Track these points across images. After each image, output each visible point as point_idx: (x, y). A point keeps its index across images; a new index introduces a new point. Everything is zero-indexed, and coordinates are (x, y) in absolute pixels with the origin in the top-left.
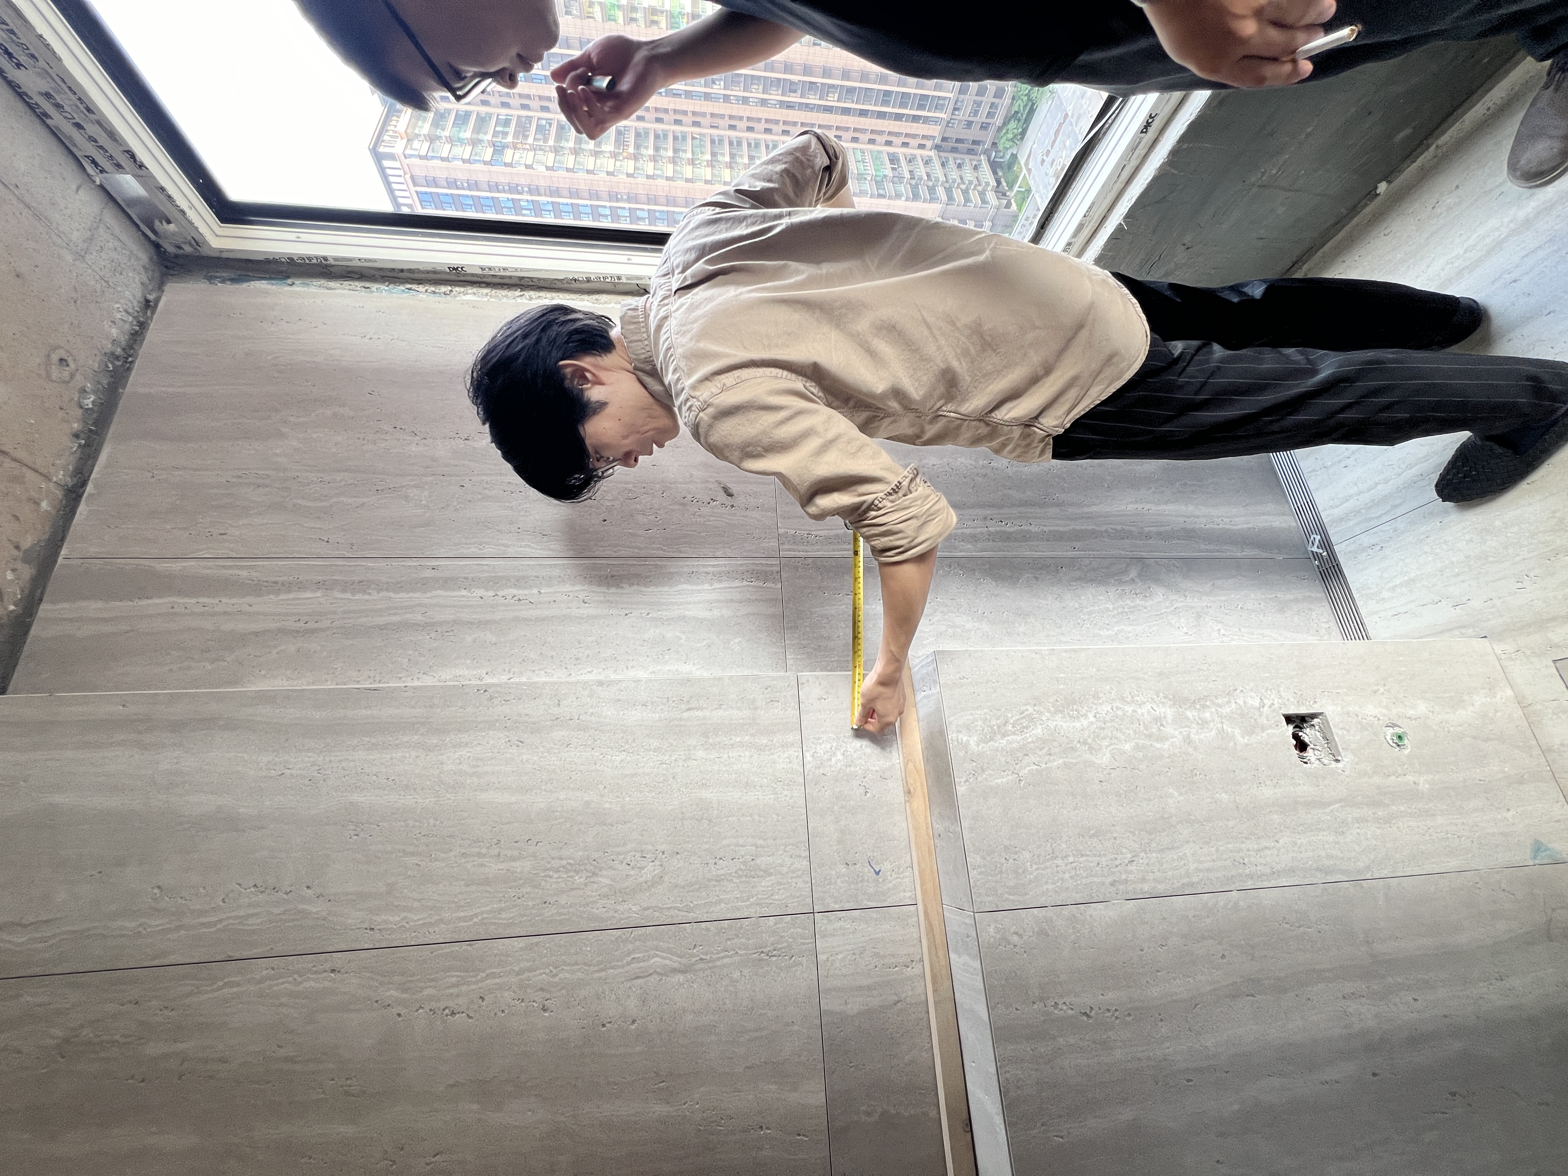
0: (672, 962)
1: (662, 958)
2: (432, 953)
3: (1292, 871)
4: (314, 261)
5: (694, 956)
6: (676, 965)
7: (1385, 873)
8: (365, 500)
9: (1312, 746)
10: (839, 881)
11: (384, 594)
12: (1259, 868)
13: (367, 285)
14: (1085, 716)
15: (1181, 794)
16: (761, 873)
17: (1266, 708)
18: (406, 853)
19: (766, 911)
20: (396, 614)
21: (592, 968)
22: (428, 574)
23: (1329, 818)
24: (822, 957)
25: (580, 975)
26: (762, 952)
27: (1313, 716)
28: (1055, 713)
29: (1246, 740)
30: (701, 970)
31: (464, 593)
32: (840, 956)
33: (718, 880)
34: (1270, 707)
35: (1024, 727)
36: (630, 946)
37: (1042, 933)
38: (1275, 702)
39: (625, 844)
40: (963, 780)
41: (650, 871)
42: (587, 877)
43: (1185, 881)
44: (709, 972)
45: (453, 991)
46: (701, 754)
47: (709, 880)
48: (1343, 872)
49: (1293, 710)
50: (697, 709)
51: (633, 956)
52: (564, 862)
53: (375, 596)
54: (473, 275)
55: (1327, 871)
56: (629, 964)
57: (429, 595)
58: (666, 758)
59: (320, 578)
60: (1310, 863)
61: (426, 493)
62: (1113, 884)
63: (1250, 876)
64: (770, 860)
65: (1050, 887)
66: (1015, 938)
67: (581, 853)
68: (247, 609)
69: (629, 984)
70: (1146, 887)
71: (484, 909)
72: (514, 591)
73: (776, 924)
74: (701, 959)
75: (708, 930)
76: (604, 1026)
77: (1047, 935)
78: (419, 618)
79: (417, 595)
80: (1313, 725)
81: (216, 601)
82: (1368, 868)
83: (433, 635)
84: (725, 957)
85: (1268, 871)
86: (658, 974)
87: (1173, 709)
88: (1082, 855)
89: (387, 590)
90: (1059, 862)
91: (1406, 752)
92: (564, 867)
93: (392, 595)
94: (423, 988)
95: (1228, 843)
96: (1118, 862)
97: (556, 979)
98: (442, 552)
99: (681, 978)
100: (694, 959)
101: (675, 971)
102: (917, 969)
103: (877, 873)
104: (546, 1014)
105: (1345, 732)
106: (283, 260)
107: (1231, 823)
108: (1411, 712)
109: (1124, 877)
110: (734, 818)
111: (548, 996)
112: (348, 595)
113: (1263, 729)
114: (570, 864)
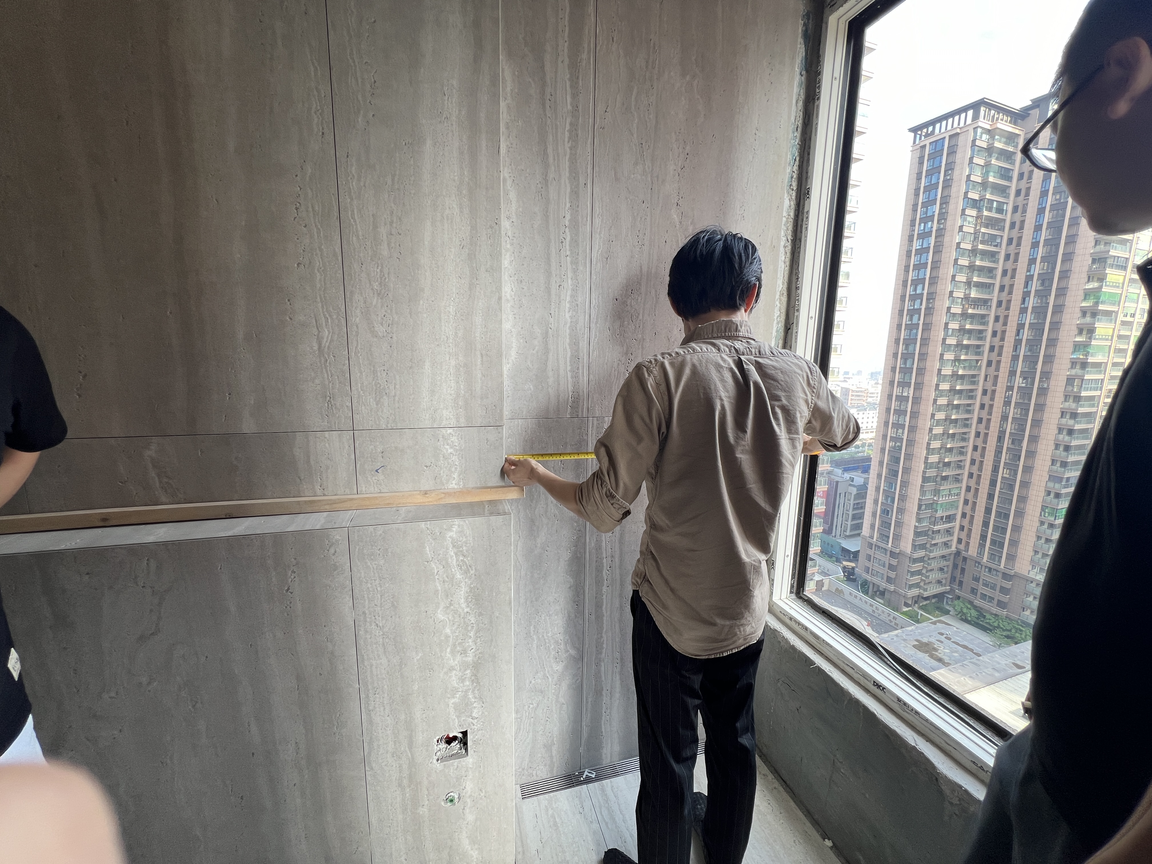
0: (325, 343)
1: (328, 338)
2: (333, 194)
3: (371, 722)
4: (817, 91)
5: (329, 356)
6: (323, 345)
7: (369, 778)
8: (635, 136)
9: (449, 747)
10: (372, 447)
11: (568, 150)
12: (372, 702)
13: (799, 130)
14: (468, 606)
15: (418, 660)
16: (378, 399)
17: (471, 720)
18: (393, 176)
19: (355, 401)
20: (554, 159)
21: (322, 293)
22: (582, 181)
23: (403, 749)
24: (327, 434)
25: (318, 286)
26: (330, 398)
27: (466, 750)
28: (470, 587)
29: (451, 705)
30: (320, 362)
31: (568, 205)
32: (327, 445)
33: (375, 372)
34: (472, 723)
35: (461, 567)
36: (335, 317)
37: (335, 568)
38: (475, 727)
39: (397, 313)
40: (428, 526)
41: (381, 330)
42: (377, 290)
43: (365, 657)
44: (319, 364)
45: (310, 209)
46: (453, 363)
47: (374, 367)
48: (369, 753)
49: (470, 737)
50: (482, 361)
51: (329, 318)
52: (386, 276)
53: (567, 145)
54: (804, 205)
55: (371, 742)
56: (324, 315)
57: (567, 181)
58: (451, 341)
59: (580, 108)
60: (375, 734)
61: (639, 177)
62: (364, 613)
63: (367, 696)
64: (386, 404)
65: (363, 574)
66: (332, 551)
67: (392, 285)
68: (560, 59)
69: (313, 316)
70: (362, 633)
71: (358, 226)
72: (568, 239)
73: (347, 406)
74: (327, 360)
75: (344, 365)
76: (289, 300)
77: (335, 570)
78: (551, 176)
79: (567, 174)
80: (461, 749)
81: (566, 39)
82: (372, 769)
83: (539, 186)
84: (328, 375)
85: (371, 708)
86: (318, 334)
87: (471, 662)
88: (381, 596)
89: (571, 154)
90: (377, 582)
91: (443, 803)
92: (384, 275)
93: (567, 157)
94: (312, 189)
95: (388, 686)
96: (377, 617)
97: (316, 271)
98: (596, 190)
99: (316, 348)
100: (327, 356)
101: (320, 345)
102: (319, 492)
103: (377, 471)
104: (296, 265)
105: (456, 767)
106: (819, 67)
107: (399, 689)
108: (467, 811)
109: (368, 620)
110: (412, 383)
111: (306, 266)
112: (568, 127)
113: (458, 717)
114: (385, 279)
